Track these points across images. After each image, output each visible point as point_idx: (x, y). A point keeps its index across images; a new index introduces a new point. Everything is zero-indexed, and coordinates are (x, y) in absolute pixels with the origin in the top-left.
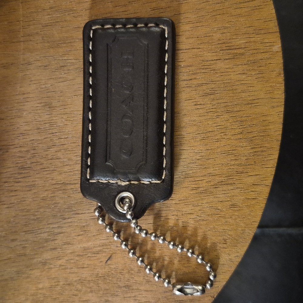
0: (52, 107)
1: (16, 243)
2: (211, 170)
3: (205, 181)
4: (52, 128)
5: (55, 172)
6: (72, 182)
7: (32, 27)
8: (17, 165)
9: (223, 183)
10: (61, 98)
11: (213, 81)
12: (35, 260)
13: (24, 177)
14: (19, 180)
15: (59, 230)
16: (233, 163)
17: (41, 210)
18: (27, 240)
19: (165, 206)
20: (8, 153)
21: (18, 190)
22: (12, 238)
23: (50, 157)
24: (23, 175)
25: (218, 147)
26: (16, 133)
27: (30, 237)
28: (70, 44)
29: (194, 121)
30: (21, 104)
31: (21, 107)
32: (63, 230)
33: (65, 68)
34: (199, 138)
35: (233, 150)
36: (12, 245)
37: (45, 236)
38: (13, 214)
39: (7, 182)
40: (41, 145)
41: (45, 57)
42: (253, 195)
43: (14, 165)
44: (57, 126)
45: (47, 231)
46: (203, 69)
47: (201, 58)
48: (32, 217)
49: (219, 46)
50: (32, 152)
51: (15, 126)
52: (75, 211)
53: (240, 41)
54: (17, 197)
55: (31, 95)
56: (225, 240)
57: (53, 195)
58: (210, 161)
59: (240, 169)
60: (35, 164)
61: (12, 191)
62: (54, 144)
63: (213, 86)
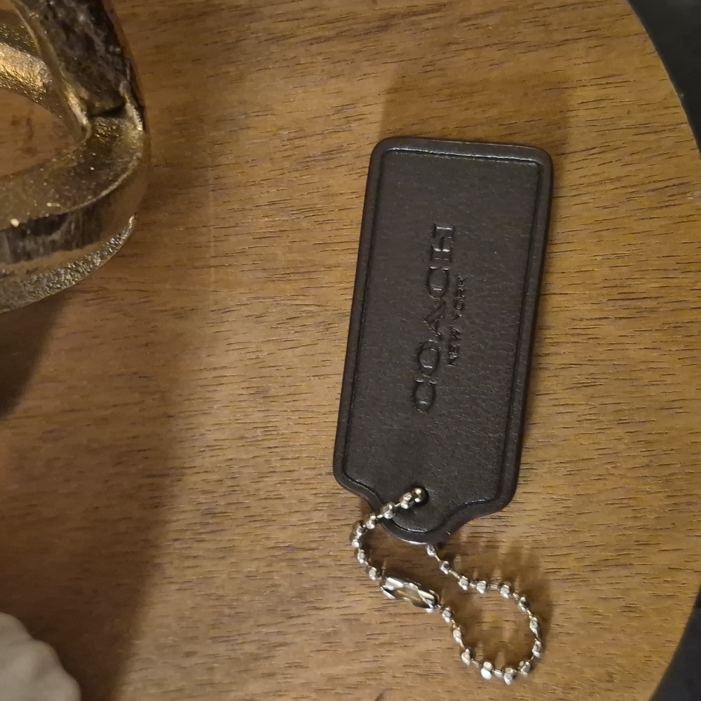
0: (269, 397)
1: (194, 660)
2: (585, 536)
3: (571, 558)
4: (269, 437)
5: (272, 523)
6: (306, 546)
7: (233, 239)
8: (199, 507)
9: (609, 563)
10: (288, 380)
11: (593, 360)
12: (232, 695)
13: (213, 532)
14: (203, 536)
15: (280, 639)
16: (630, 523)
17: (246, 598)
18: (214, 656)
19: (492, 602)
20: (181, 483)
21: (201, 556)
22: (188, 648)
23: (262, 494)
24: (209, 528)
25: (600, 492)
26: (197, 444)
27: (221, 649)
28: (307, 276)
29: (552, 436)
30: (210, 389)
31: (208, 395)
32: (288, 639)
33: (298, 322)
34: (563, 471)
35: (630, 498)
36: (188, 663)
37: (250, 648)
38: (190, 603)
39: (177, 540)
40: (246, 471)
41: (258, 298)
42: (669, 589)
43: (193, 508)
44: (278, 434)
45: (256, 638)
46: (572, 335)
47: (569, 314)
48: (227, 611)
49: (605, 291)
50: (230, 483)
51: (195, 430)
52: (311, 602)
53: (649, 285)
54: (197, 569)
55: (228, 373)
56: (610, 675)
57: (267, 569)
58: (582, 519)
59: (644, 536)
60: (233, 507)
61: (187, 557)
62: (272, 470)
63: (593, 370)
